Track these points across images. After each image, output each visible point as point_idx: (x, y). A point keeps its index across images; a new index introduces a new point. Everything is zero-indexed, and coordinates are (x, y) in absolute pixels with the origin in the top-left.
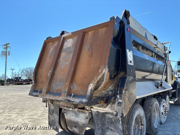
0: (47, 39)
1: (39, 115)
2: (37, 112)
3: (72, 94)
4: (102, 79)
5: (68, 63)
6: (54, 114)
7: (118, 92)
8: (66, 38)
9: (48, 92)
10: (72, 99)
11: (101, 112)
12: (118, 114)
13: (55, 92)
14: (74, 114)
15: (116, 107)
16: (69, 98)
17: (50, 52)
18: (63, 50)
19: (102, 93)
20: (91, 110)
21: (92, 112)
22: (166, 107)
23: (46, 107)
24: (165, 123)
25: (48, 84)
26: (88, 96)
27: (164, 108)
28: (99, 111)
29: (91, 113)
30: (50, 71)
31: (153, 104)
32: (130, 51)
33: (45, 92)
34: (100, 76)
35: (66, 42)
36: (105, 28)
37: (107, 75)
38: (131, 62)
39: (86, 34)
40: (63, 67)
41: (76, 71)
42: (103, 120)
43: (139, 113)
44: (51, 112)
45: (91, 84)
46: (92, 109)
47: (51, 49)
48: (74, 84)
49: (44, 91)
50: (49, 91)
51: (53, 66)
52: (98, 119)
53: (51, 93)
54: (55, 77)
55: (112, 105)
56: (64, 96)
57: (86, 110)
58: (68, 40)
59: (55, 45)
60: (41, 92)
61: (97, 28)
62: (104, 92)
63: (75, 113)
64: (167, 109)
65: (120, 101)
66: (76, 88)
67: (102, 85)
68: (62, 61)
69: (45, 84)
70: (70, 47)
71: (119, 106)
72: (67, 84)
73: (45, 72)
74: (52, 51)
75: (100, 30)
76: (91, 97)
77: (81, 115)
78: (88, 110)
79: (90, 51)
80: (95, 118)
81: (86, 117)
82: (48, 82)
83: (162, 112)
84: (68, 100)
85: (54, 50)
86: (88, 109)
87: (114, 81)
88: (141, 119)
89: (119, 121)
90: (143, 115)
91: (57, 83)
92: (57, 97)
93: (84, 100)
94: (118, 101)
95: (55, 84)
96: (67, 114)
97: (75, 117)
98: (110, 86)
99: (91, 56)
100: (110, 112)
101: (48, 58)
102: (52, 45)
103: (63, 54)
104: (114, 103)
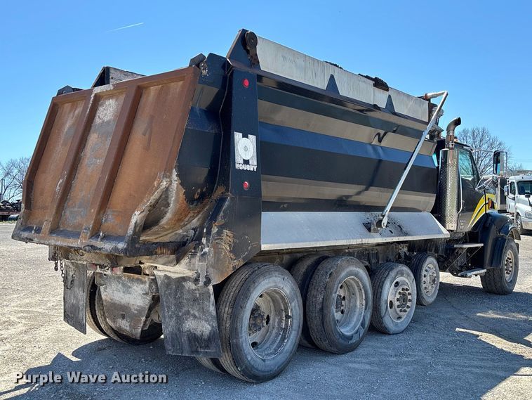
0: (60, 92)
1: (49, 305)
2: (45, 299)
3: (101, 234)
4: (163, 202)
5: (100, 162)
6: (76, 289)
7: (205, 231)
8: (103, 97)
9: (54, 230)
10: (98, 243)
11: (174, 276)
12: (200, 279)
13: (70, 229)
14: (120, 286)
15: (197, 262)
16: (93, 242)
17: (66, 129)
18: (93, 128)
19: (176, 234)
20: (154, 275)
21: (155, 279)
22: (405, 287)
23: (56, 269)
24: (402, 332)
25: (54, 211)
26: (129, 237)
27: (397, 290)
28: (169, 274)
29: (154, 281)
30: (61, 181)
31: (338, 273)
32: (245, 136)
33: (47, 231)
34: (156, 195)
35: (102, 105)
36: (181, 82)
37: (177, 193)
38: (246, 162)
39: (144, 91)
40: (90, 170)
41: (114, 182)
42: (179, 295)
43: (275, 286)
44: (68, 284)
45: (136, 212)
46: (155, 272)
47: (69, 122)
48: (109, 212)
49: (46, 227)
50: (58, 227)
51: (68, 168)
52: (170, 294)
53: (62, 231)
54: (72, 194)
55: (190, 259)
56: (85, 239)
57: (144, 274)
58: (107, 103)
59: (77, 112)
60: (38, 231)
61: (165, 82)
62: (181, 231)
63: (124, 285)
64: (409, 294)
65: (206, 250)
66: (111, 221)
67: (169, 215)
68: (88, 155)
69: (49, 211)
70: (108, 122)
71: (202, 262)
72: (92, 210)
73: (51, 182)
74: (70, 127)
75: (172, 84)
76: (134, 240)
77: (135, 287)
78: (148, 275)
79: (147, 136)
80: (162, 292)
81: (145, 290)
82: (55, 206)
83: (391, 301)
84: (92, 246)
85: (73, 124)
86: (147, 273)
87: (204, 206)
88: (286, 303)
89: (209, 297)
90: (290, 292)
91: (76, 209)
92: (71, 240)
93: (121, 245)
94: (204, 250)
95: (71, 212)
96: (106, 288)
97: (124, 292)
98: (194, 217)
99: (147, 148)
100: (187, 275)
101: (60, 146)
102: (70, 113)
103: (93, 138)
104: (194, 255)
